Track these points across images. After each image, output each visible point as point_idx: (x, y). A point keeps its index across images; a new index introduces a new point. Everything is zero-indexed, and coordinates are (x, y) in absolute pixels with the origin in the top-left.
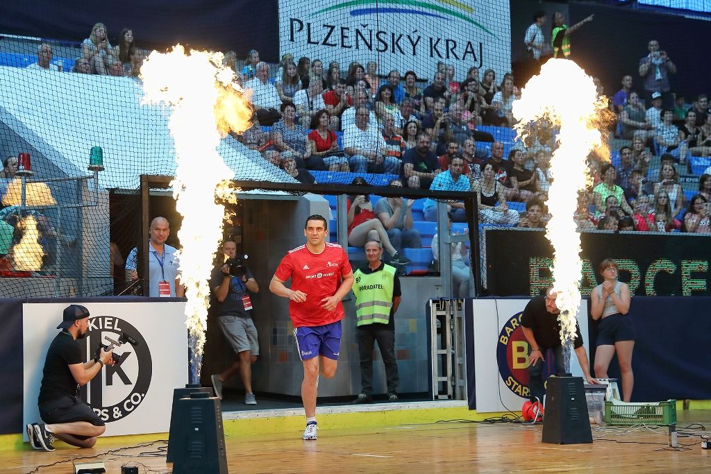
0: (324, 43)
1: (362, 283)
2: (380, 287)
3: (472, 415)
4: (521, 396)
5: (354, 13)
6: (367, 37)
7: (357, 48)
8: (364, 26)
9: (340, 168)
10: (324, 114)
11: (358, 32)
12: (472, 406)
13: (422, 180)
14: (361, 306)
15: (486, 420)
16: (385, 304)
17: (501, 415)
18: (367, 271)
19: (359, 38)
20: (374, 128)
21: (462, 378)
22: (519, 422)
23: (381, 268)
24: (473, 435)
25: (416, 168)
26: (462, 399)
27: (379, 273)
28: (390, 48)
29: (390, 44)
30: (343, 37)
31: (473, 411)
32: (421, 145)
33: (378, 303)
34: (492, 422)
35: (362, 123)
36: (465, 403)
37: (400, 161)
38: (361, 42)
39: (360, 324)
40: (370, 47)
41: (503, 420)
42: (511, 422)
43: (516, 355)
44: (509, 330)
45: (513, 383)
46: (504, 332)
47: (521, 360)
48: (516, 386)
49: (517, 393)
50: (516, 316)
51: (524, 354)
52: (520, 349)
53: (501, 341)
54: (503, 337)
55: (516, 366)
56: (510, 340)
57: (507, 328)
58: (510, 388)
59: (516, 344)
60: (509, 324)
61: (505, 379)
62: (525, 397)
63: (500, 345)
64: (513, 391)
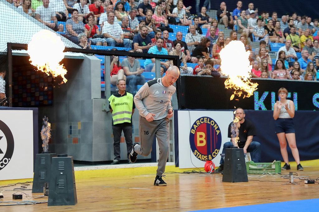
1: (116, 102)
2: (126, 104)
3: (177, 170)
4: (201, 160)
9: (102, 44)
10: (91, 16)
12: (177, 165)
13: (143, 50)
14: (115, 114)
15: (184, 173)
16: (129, 113)
17: (192, 170)
18: (118, 96)
20: (117, 24)
21: (171, 150)
22: (202, 173)
23: (125, 94)
24: (177, 180)
25: (140, 45)
26: (172, 161)
27: (125, 97)
31: (178, 168)
32: (144, 32)
33: (126, 112)
34: (188, 173)
35: (111, 21)
36: (173, 164)
37: (132, 41)
39: (115, 123)
41: (193, 172)
42: (198, 172)
43: (199, 139)
44: (195, 127)
45: (197, 153)
46: (193, 128)
47: (201, 142)
48: (199, 155)
49: (199, 159)
50: (199, 119)
51: (203, 139)
52: (201, 136)
53: (191, 132)
54: (192, 130)
55: (199, 145)
56: (196, 131)
57: (194, 125)
58: (196, 156)
59: (199, 134)
60: (195, 124)
61: (193, 151)
62: (203, 160)
63: (191, 134)
64: (197, 157)
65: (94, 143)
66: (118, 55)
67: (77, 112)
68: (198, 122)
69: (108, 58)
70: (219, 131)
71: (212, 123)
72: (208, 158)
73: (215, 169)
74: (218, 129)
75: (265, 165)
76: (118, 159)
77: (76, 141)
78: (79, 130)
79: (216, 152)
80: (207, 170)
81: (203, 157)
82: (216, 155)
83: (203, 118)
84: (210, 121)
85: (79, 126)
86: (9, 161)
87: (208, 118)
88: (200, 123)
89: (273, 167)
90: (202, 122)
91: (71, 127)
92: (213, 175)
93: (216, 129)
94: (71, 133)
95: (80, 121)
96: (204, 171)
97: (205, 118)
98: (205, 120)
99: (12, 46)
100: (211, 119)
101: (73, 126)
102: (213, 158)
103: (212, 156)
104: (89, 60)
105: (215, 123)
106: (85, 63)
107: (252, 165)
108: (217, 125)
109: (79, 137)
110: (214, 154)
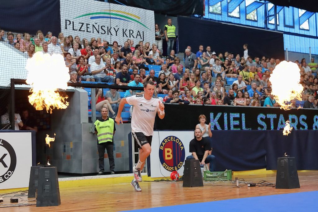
0: (80, 30)
1: (101, 125)
3: (149, 179)
5: (91, 18)
6: (97, 28)
7: (93, 32)
8: (96, 24)
9: (91, 80)
10: (81, 58)
11: (93, 26)
12: (149, 175)
14: (100, 135)
15: (155, 181)
16: (111, 134)
17: (161, 178)
18: (102, 120)
19: (94, 28)
22: (169, 181)
23: (108, 119)
24: (149, 186)
26: (145, 172)
27: (107, 121)
28: (107, 33)
29: (106, 31)
30: (87, 28)
31: (150, 177)
32: (124, 70)
34: (158, 181)
36: (146, 174)
38: (95, 30)
39: (100, 142)
40: (98, 32)
41: (162, 180)
42: (166, 181)
43: (166, 154)
44: (164, 144)
45: (165, 165)
46: (162, 145)
47: (169, 156)
48: (167, 167)
49: (167, 170)
50: (167, 138)
51: (170, 154)
52: (168, 152)
53: (161, 148)
54: (161, 146)
55: (167, 158)
56: (164, 148)
57: (163, 143)
58: (164, 167)
59: (166, 150)
60: (163, 141)
61: (162, 164)
62: (170, 171)
63: (160, 150)
64: (165, 169)
65: (83, 159)
66: (102, 88)
67: (69, 134)
68: (166, 140)
69: (94, 90)
70: (183, 147)
71: (177, 141)
72: (174, 168)
73: (179, 178)
74: (182, 146)
75: (219, 174)
76: (102, 171)
77: (69, 157)
78: (72, 149)
79: (181, 164)
80: (173, 178)
81: (170, 168)
82: (181, 166)
83: (170, 137)
84: (175, 140)
85: (72, 146)
86: (12, 173)
87: (174, 137)
88: (167, 141)
89: (226, 175)
90: (169, 140)
91: (65, 146)
92: (178, 182)
93: (180, 145)
94: (65, 151)
95: (71, 141)
96: (171, 179)
97: (171, 137)
98: (171, 139)
99: (14, 81)
100: (176, 138)
101: (66, 145)
102: (178, 169)
103: (177, 167)
104: (79, 92)
105: (180, 141)
106: (76, 95)
107: (208, 173)
108: (181, 143)
109: (71, 154)
110: (179, 166)
